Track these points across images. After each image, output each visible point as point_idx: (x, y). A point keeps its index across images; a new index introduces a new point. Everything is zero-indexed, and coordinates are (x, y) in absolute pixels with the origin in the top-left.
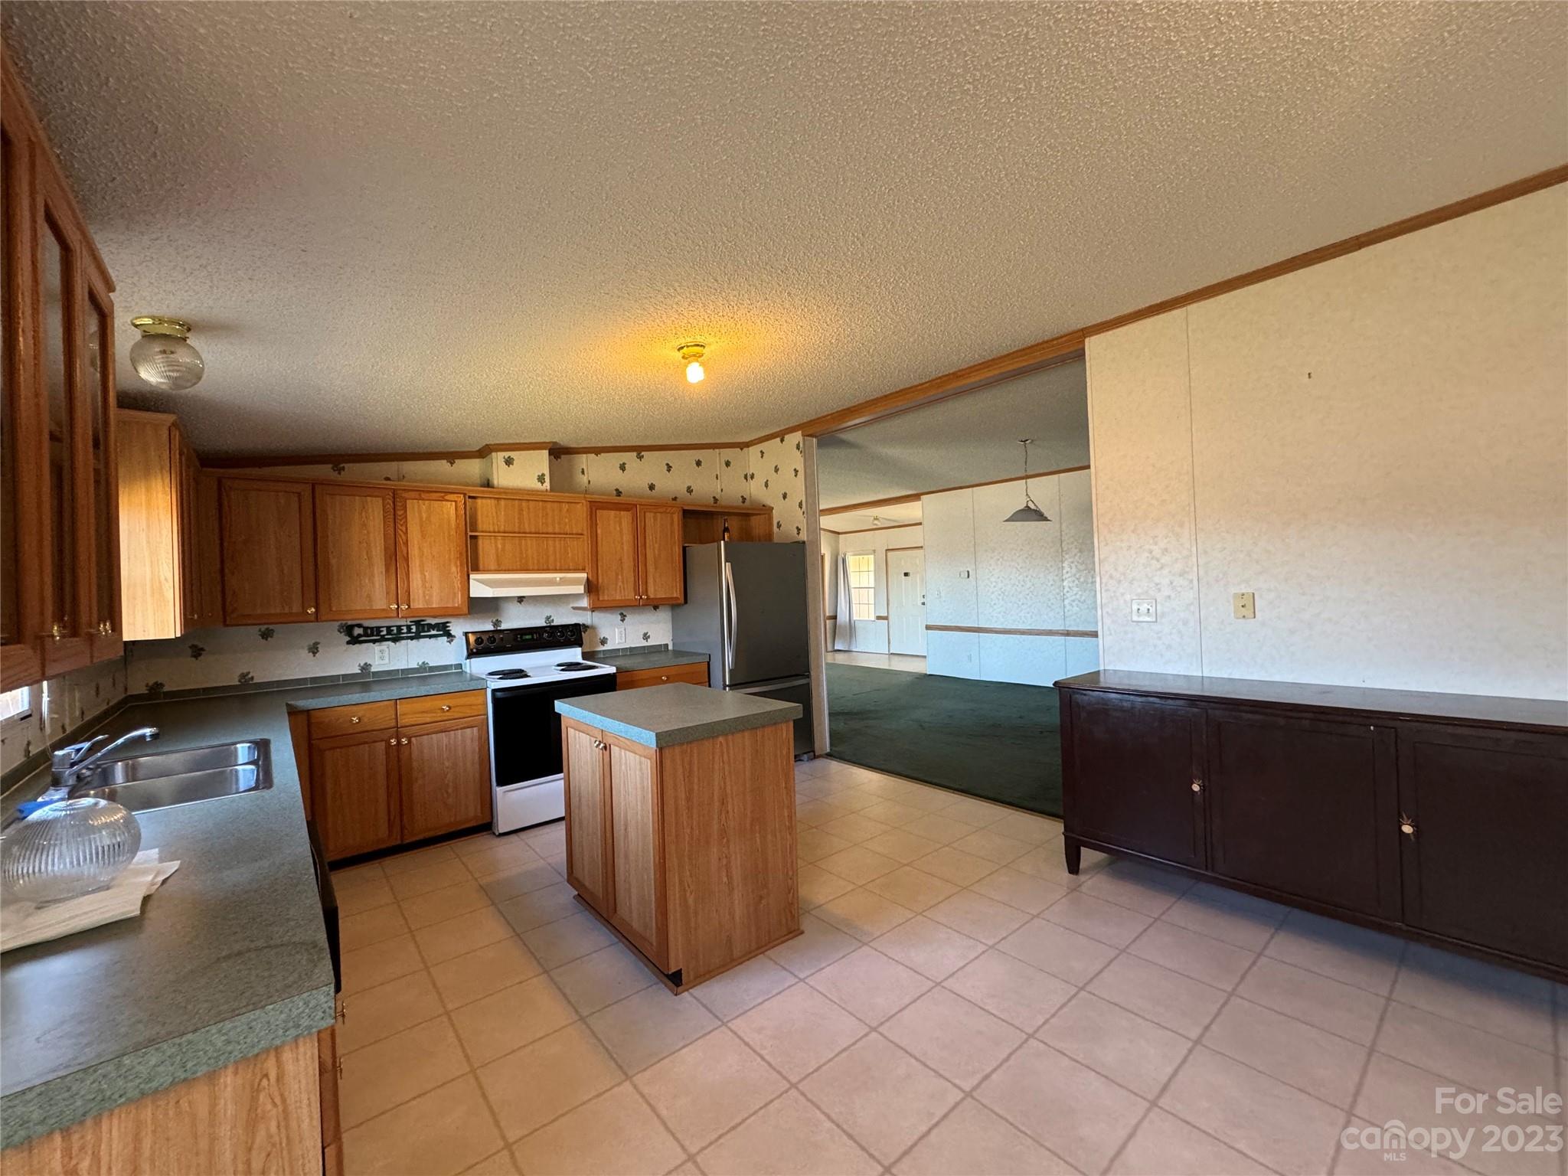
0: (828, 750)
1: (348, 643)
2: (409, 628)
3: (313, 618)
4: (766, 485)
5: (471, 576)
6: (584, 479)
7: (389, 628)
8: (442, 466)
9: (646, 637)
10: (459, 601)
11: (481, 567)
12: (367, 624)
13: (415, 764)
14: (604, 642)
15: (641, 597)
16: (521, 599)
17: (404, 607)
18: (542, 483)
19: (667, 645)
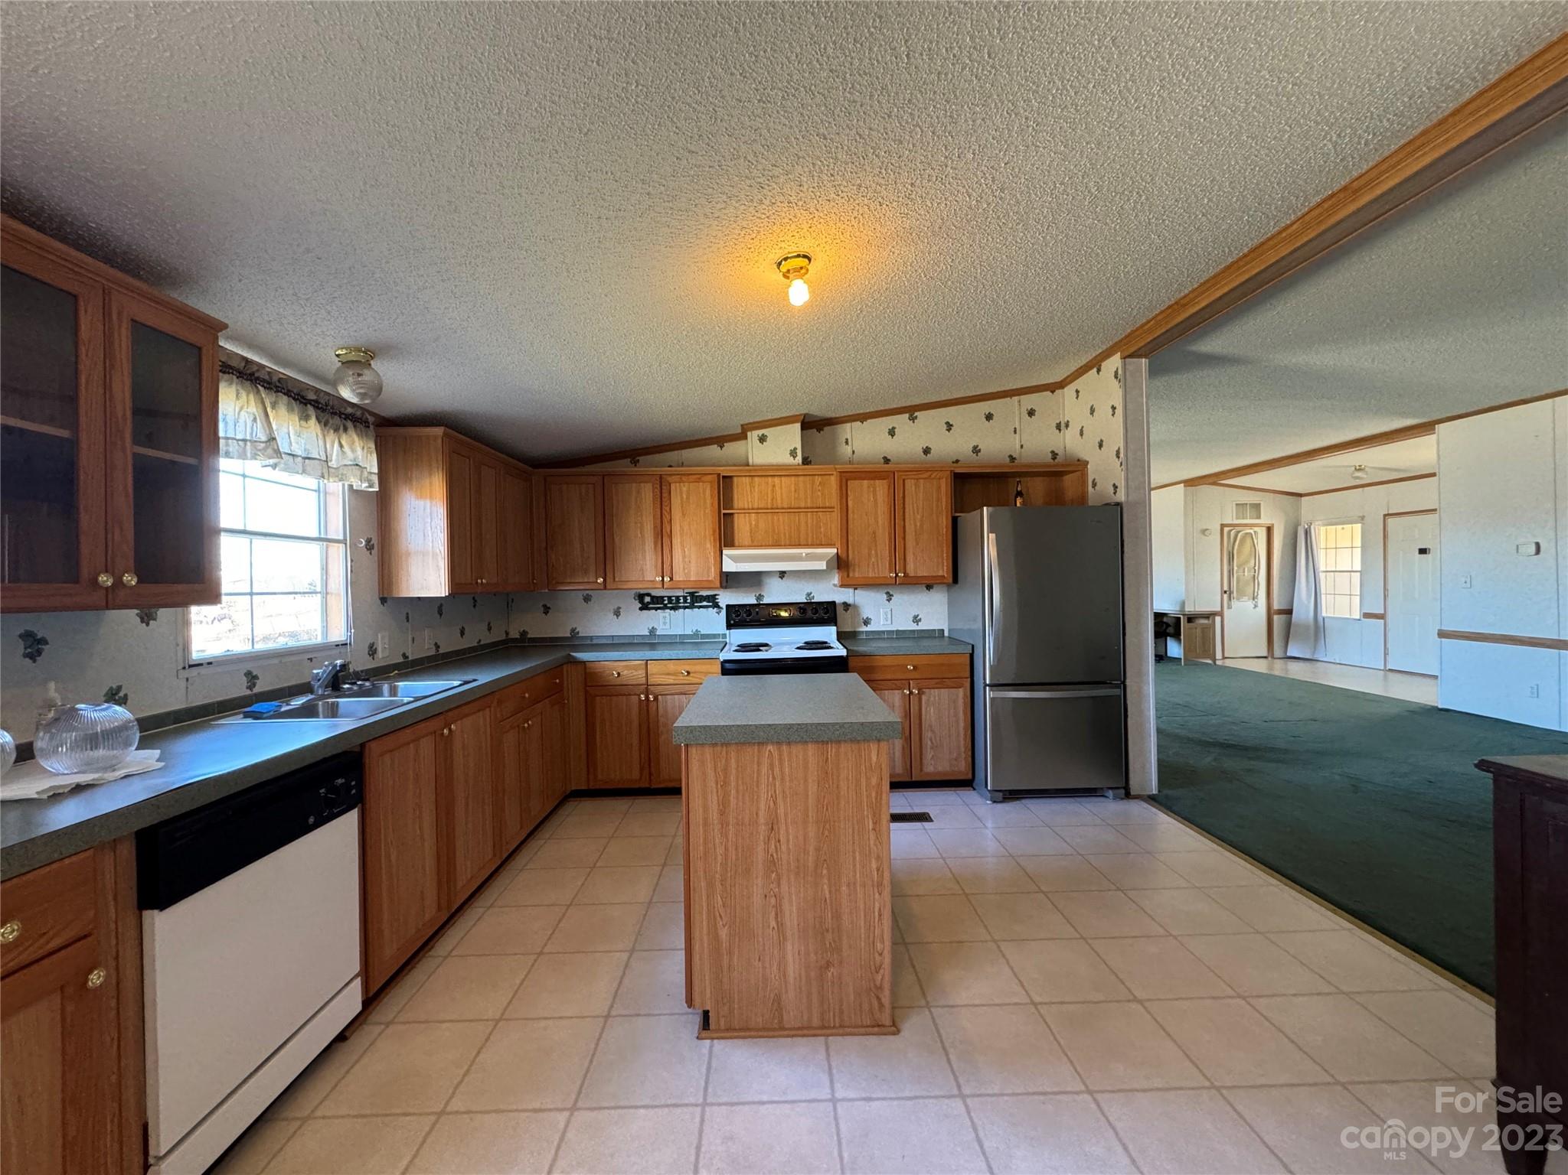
0: (1155, 791)
1: (641, 609)
2: (685, 598)
3: (602, 587)
4: (1082, 434)
5: (725, 552)
6: (848, 449)
7: (670, 598)
8: (713, 451)
9: (916, 620)
10: (713, 575)
11: (737, 544)
12: (655, 593)
13: (661, 720)
14: (867, 622)
15: (897, 575)
16: (782, 574)
17: (667, 579)
18: (794, 457)
19: (943, 630)
